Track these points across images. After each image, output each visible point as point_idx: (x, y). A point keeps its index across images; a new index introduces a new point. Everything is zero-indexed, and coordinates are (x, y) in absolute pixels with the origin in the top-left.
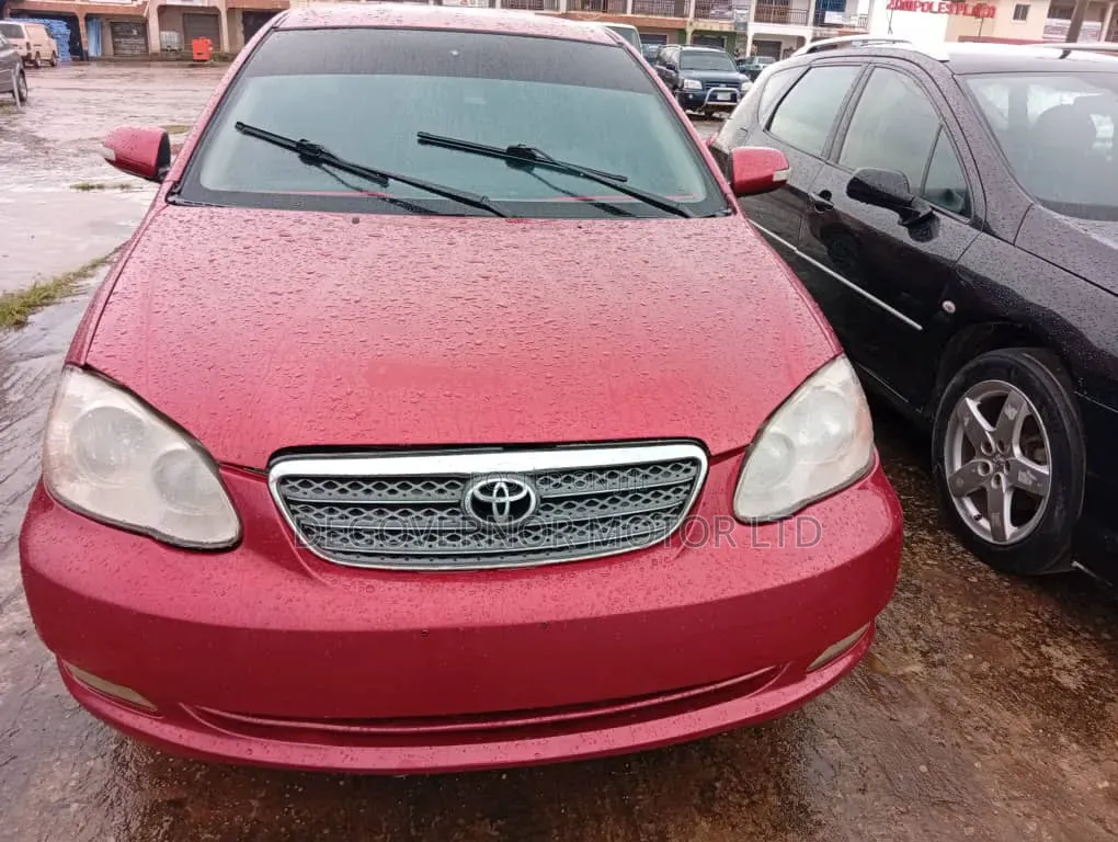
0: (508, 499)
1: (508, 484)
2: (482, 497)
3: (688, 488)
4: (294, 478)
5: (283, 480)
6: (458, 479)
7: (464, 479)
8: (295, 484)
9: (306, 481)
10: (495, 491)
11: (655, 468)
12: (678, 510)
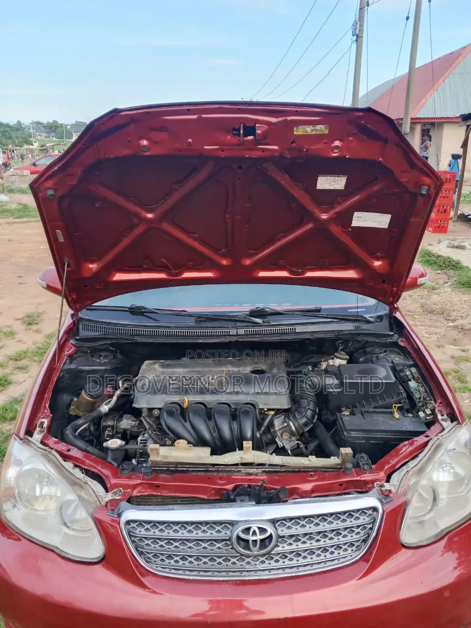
0: (259, 537)
1: (259, 528)
2: (243, 536)
3: (371, 526)
4: (135, 521)
5: (128, 523)
6: (229, 523)
7: (232, 523)
8: (135, 525)
9: (141, 523)
10: (251, 532)
11: (350, 514)
12: (365, 541)
